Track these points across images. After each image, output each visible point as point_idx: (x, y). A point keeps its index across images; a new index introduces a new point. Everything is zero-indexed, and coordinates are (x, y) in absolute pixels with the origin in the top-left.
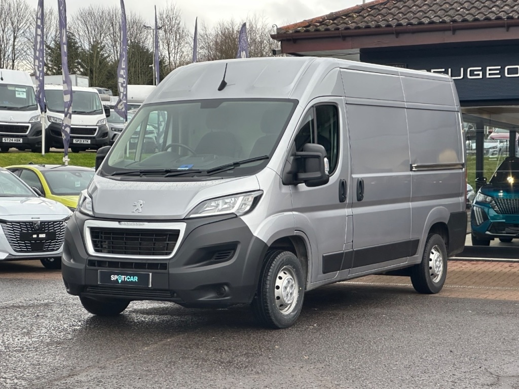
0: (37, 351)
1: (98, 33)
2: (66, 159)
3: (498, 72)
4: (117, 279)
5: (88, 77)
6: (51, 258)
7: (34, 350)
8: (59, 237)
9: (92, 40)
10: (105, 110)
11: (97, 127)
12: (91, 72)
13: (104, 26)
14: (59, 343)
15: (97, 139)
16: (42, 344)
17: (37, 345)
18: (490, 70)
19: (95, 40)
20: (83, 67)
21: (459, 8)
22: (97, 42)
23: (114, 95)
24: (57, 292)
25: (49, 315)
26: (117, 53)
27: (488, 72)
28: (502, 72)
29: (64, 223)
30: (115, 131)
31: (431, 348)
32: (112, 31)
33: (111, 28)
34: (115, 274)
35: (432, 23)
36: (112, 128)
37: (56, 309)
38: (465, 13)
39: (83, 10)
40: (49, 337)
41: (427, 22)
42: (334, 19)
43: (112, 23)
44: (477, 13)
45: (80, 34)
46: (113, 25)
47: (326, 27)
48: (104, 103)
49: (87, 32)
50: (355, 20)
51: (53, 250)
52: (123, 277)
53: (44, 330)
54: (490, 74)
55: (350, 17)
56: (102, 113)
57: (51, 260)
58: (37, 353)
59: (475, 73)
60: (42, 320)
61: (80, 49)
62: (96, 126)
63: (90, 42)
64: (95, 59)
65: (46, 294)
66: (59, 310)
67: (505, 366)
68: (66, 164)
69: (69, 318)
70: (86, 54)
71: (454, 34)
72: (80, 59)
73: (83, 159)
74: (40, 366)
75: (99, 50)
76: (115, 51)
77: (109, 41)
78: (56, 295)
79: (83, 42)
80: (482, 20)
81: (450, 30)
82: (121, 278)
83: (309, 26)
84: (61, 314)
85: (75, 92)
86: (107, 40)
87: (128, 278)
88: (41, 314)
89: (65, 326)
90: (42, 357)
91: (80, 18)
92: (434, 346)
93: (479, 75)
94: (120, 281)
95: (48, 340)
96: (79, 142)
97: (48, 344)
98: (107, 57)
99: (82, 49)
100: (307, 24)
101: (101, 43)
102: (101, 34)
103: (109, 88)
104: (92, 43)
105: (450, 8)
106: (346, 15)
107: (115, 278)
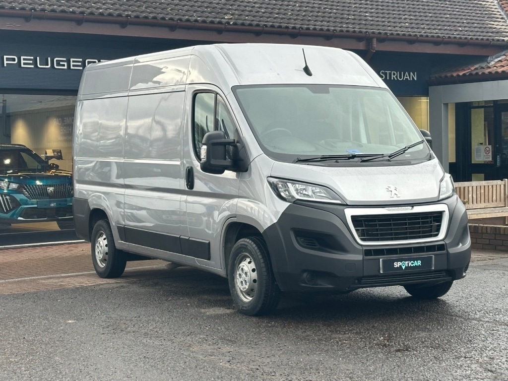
4: (400, 266)
18: (73, 61)
34: (397, 261)
52: (407, 262)
54: (73, 66)
82: (404, 265)
87: (412, 264)
94: (404, 267)
107: (399, 265)
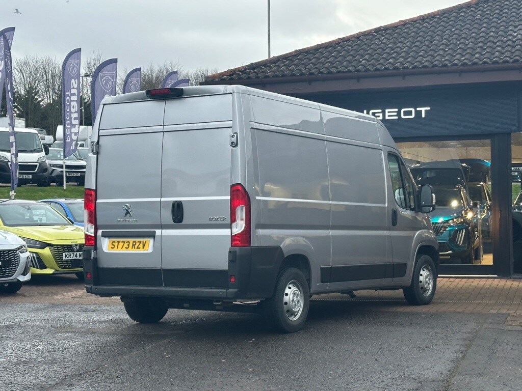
0: (7, 371)
1: (33, 80)
2: (12, 193)
3: (396, 114)
5: (24, 119)
6: (5, 283)
7: (4, 369)
8: (13, 264)
9: (27, 86)
10: (45, 148)
11: (38, 164)
12: (27, 114)
13: (38, 75)
14: (25, 363)
15: (38, 174)
16: (10, 364)
17: (6, 365)
18: (389, 112)
19: (29, 86)
20: (19, 110)
21: (361, 60)
22: (31, 88)
23: (48, 135)
24: (15, 315)
25: (12, 336)
26: (50, 97)
27: (387, 114)
28: (399, 114)
29: (18, 252)
30: (53, 166)
31: (359, 358)
32: (45, 78)
33: (45, 76)
35: (339, 72)
36: (50, 164)
37: (18, 331)
38: (366, 64)
39: (19, 60)
40: (15, 357)
41: (335, 71)
42: (254, 69)
43: (45, 71)
44: (377, 64)
45: (17, 81)
46: (46, 73)
47: (247, 76)
48: (42, 142)
49: (23, 79)
50: (273, 70)
51: (8, 276)
53: (10, 351)
54: (389, 116)
55: (267, 66)
56: (42, 151)
57: (6, 285)
58: (7, 372)
59: (376, 115)
60: (7, 342)
61: (16, 94)
62: (37, 162)
63: (25, 89)
64: (30, 103)
65: (6, 317)
66: (20, 331)
67: (425, 371)
68: (13, 198)
69: (30, 339)
70: (22, 98)
71: (358, 81)
72: (17, 102)
73: (26, 192)
74: (13, 385)
75: (33, 95)
76: (48, 96)
77: (43, 87)
78: (16, 318)
79: (19, 88)
80: (382, 70)
81: (355, 78)
83: (233, 74)
84: (23, 335)
85: (17, 132)
86: (41, 86)
88: (4, 336)
89: (29, 346)
90: (12, 377)
91: (16, 67)
92: (361, 356)
93: (379, 116)
95: (15, 360)
96: (21, 177)
97: (17, 364)
98: (41, 101)
99: (19, 94)
100: (231, 73)
101: (36, 88)
102: (35, 81)
103: (43, 128)
104: (28, 89)
105: (354, 59)
106: (264, 65)
